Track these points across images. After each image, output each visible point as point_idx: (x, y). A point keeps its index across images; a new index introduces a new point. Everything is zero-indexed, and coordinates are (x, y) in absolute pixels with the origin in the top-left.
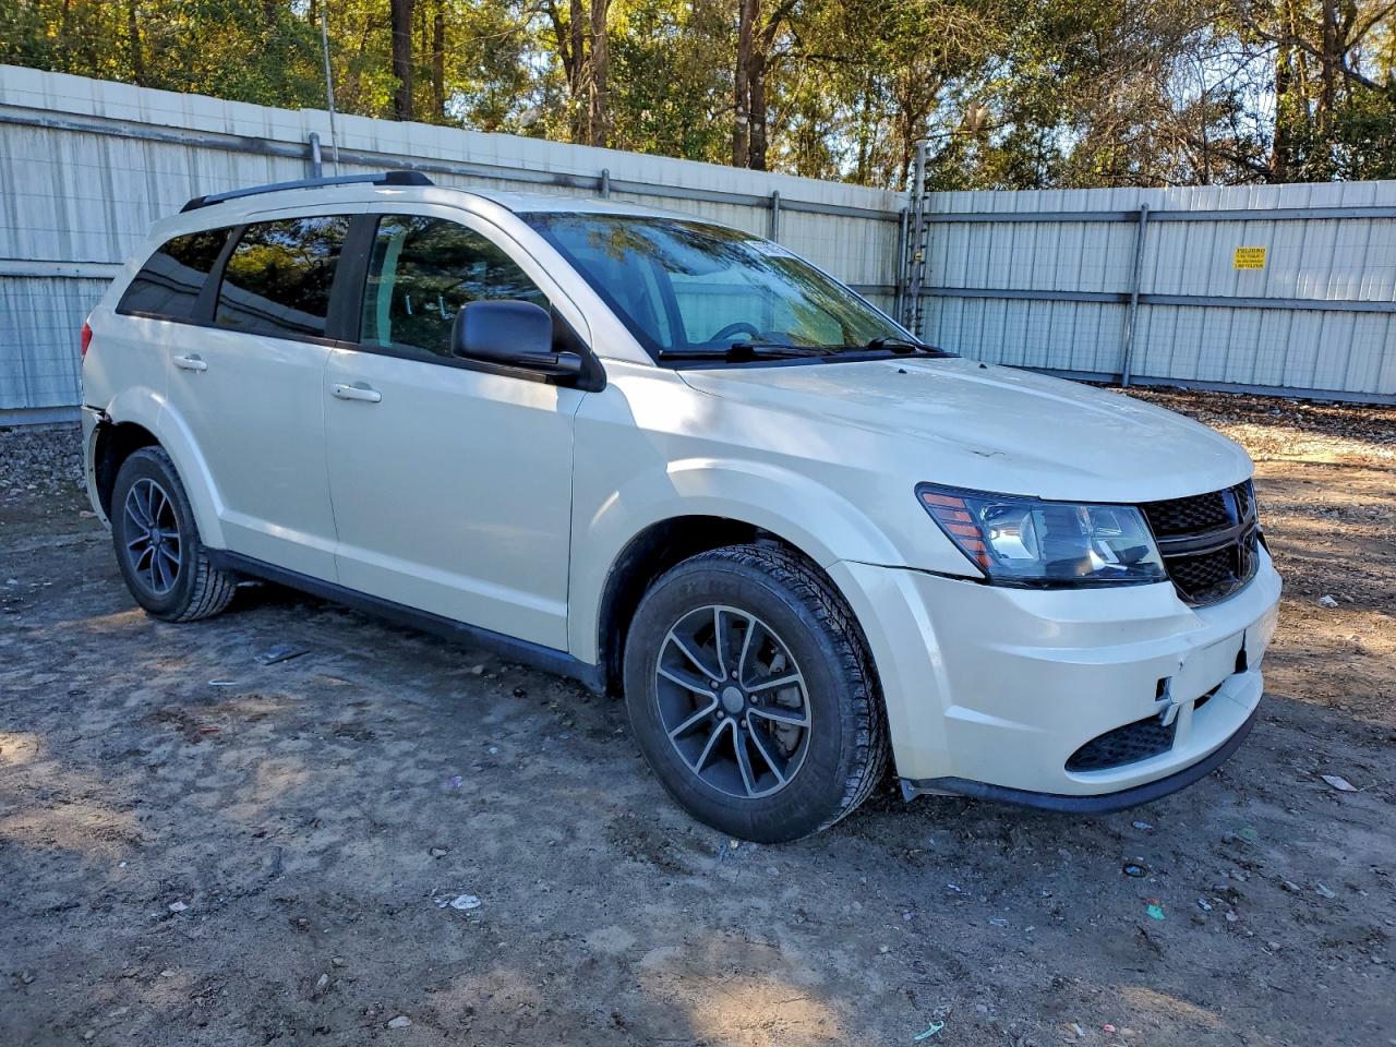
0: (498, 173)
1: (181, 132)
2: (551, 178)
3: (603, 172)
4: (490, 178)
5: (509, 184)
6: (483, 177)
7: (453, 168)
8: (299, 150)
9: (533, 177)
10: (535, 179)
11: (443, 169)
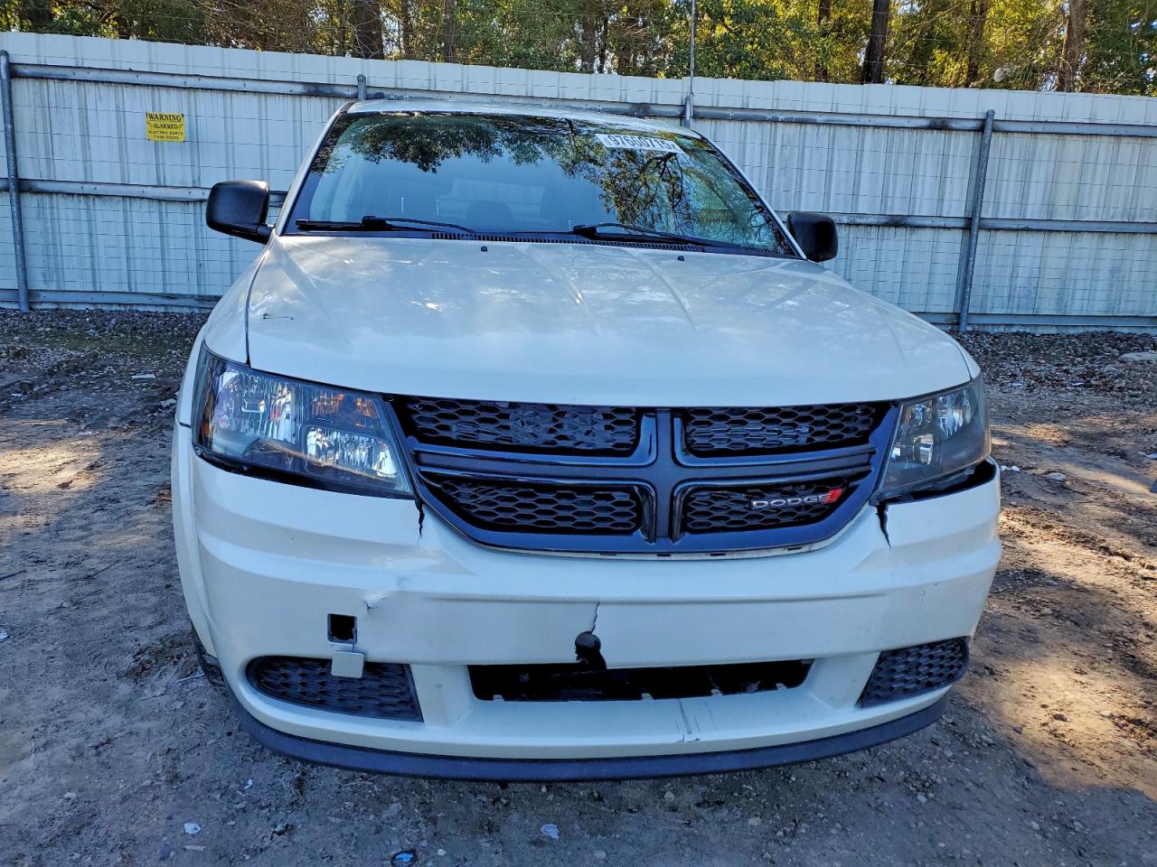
0: (864, 121)
1: (585, 103)
2: (925, 123)
3: (987, 114)
4: (856, 126)
5: (876, 130)
6: (849, 125)
7: (819, 119)
8: (677, 111)
9: (904, 123)
10: (907, 125)
11: (807, 119)
